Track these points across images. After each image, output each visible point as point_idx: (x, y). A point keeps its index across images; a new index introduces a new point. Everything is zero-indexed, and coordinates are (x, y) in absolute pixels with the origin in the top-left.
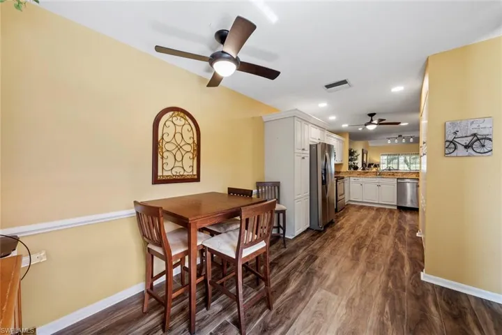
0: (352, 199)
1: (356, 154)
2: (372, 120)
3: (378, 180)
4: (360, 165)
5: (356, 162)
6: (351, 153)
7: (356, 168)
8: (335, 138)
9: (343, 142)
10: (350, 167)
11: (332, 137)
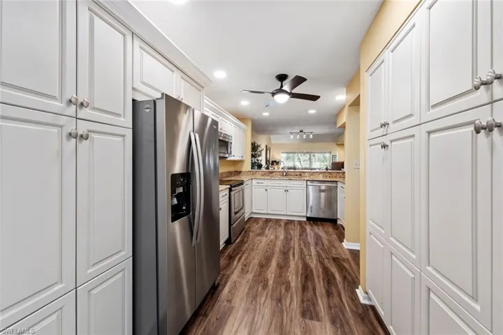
0: (254, 211)
1: (260, 149)
2: (282, 86)
3: (285, 183)
4: (263, 163)
5: (260, 158)
6: (255, 147)
7: (260, 166)
8: (233, 122)
9: (244, 131)
10: (253, 165)
11: (228, 119)
